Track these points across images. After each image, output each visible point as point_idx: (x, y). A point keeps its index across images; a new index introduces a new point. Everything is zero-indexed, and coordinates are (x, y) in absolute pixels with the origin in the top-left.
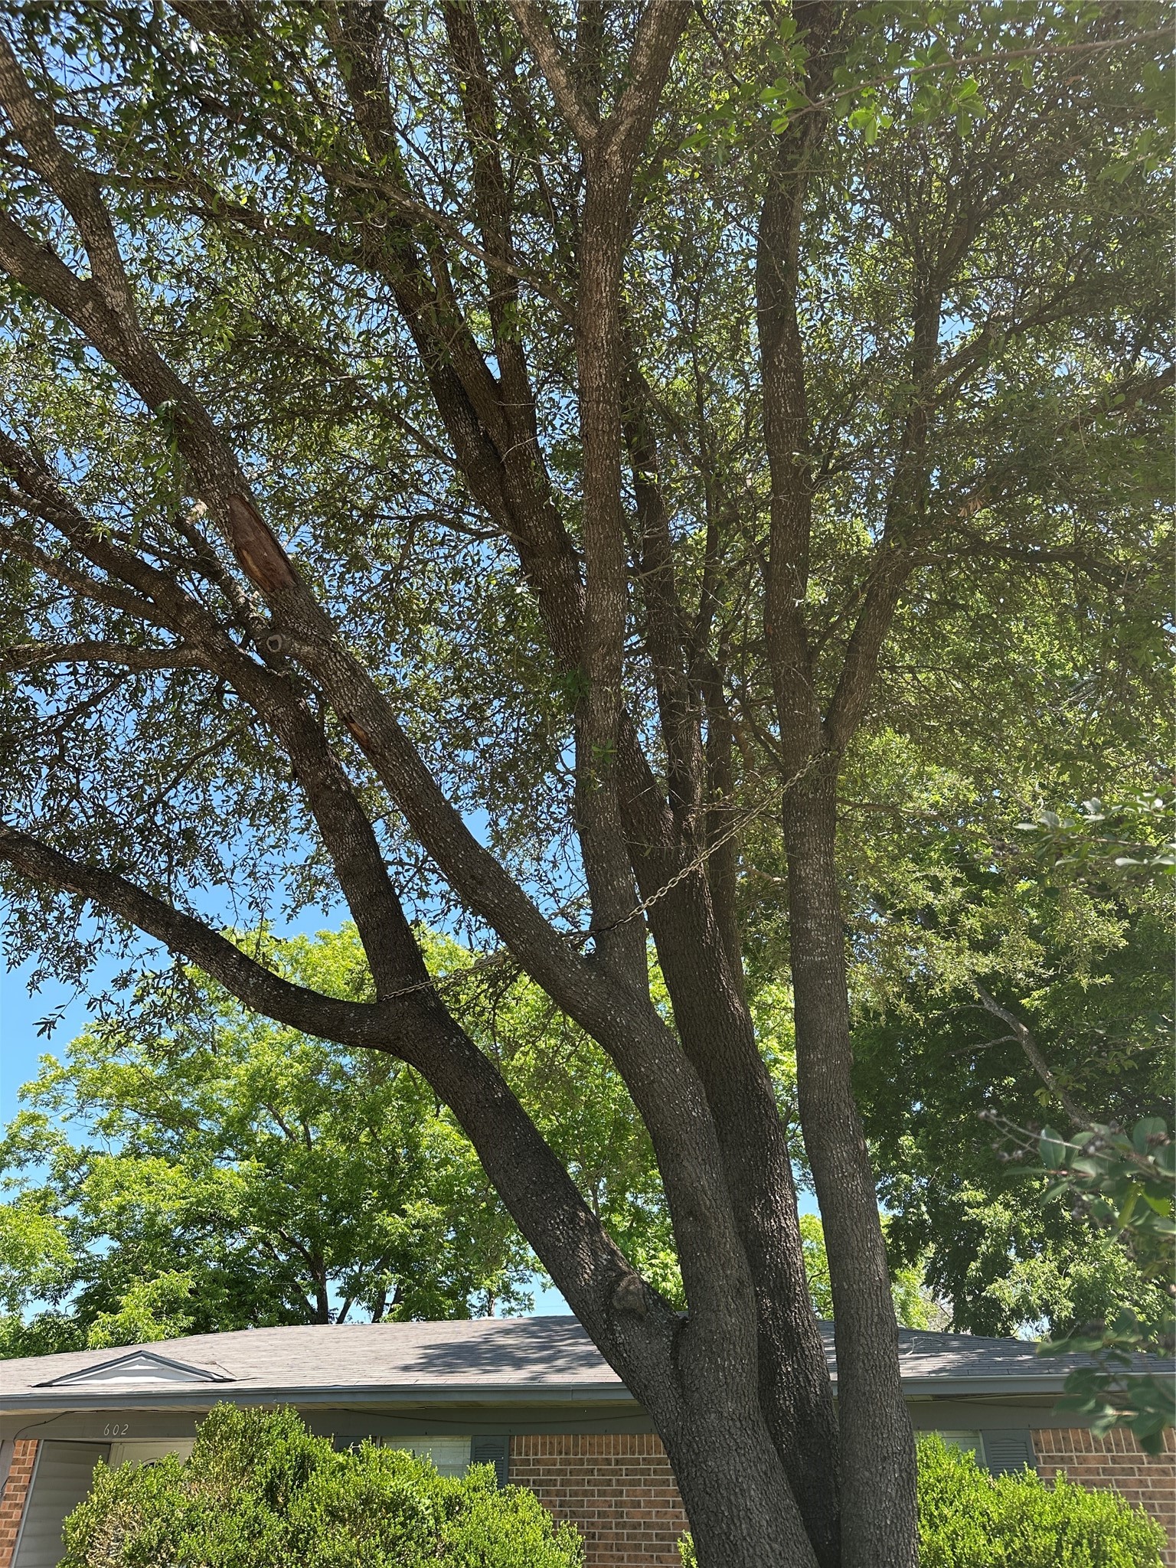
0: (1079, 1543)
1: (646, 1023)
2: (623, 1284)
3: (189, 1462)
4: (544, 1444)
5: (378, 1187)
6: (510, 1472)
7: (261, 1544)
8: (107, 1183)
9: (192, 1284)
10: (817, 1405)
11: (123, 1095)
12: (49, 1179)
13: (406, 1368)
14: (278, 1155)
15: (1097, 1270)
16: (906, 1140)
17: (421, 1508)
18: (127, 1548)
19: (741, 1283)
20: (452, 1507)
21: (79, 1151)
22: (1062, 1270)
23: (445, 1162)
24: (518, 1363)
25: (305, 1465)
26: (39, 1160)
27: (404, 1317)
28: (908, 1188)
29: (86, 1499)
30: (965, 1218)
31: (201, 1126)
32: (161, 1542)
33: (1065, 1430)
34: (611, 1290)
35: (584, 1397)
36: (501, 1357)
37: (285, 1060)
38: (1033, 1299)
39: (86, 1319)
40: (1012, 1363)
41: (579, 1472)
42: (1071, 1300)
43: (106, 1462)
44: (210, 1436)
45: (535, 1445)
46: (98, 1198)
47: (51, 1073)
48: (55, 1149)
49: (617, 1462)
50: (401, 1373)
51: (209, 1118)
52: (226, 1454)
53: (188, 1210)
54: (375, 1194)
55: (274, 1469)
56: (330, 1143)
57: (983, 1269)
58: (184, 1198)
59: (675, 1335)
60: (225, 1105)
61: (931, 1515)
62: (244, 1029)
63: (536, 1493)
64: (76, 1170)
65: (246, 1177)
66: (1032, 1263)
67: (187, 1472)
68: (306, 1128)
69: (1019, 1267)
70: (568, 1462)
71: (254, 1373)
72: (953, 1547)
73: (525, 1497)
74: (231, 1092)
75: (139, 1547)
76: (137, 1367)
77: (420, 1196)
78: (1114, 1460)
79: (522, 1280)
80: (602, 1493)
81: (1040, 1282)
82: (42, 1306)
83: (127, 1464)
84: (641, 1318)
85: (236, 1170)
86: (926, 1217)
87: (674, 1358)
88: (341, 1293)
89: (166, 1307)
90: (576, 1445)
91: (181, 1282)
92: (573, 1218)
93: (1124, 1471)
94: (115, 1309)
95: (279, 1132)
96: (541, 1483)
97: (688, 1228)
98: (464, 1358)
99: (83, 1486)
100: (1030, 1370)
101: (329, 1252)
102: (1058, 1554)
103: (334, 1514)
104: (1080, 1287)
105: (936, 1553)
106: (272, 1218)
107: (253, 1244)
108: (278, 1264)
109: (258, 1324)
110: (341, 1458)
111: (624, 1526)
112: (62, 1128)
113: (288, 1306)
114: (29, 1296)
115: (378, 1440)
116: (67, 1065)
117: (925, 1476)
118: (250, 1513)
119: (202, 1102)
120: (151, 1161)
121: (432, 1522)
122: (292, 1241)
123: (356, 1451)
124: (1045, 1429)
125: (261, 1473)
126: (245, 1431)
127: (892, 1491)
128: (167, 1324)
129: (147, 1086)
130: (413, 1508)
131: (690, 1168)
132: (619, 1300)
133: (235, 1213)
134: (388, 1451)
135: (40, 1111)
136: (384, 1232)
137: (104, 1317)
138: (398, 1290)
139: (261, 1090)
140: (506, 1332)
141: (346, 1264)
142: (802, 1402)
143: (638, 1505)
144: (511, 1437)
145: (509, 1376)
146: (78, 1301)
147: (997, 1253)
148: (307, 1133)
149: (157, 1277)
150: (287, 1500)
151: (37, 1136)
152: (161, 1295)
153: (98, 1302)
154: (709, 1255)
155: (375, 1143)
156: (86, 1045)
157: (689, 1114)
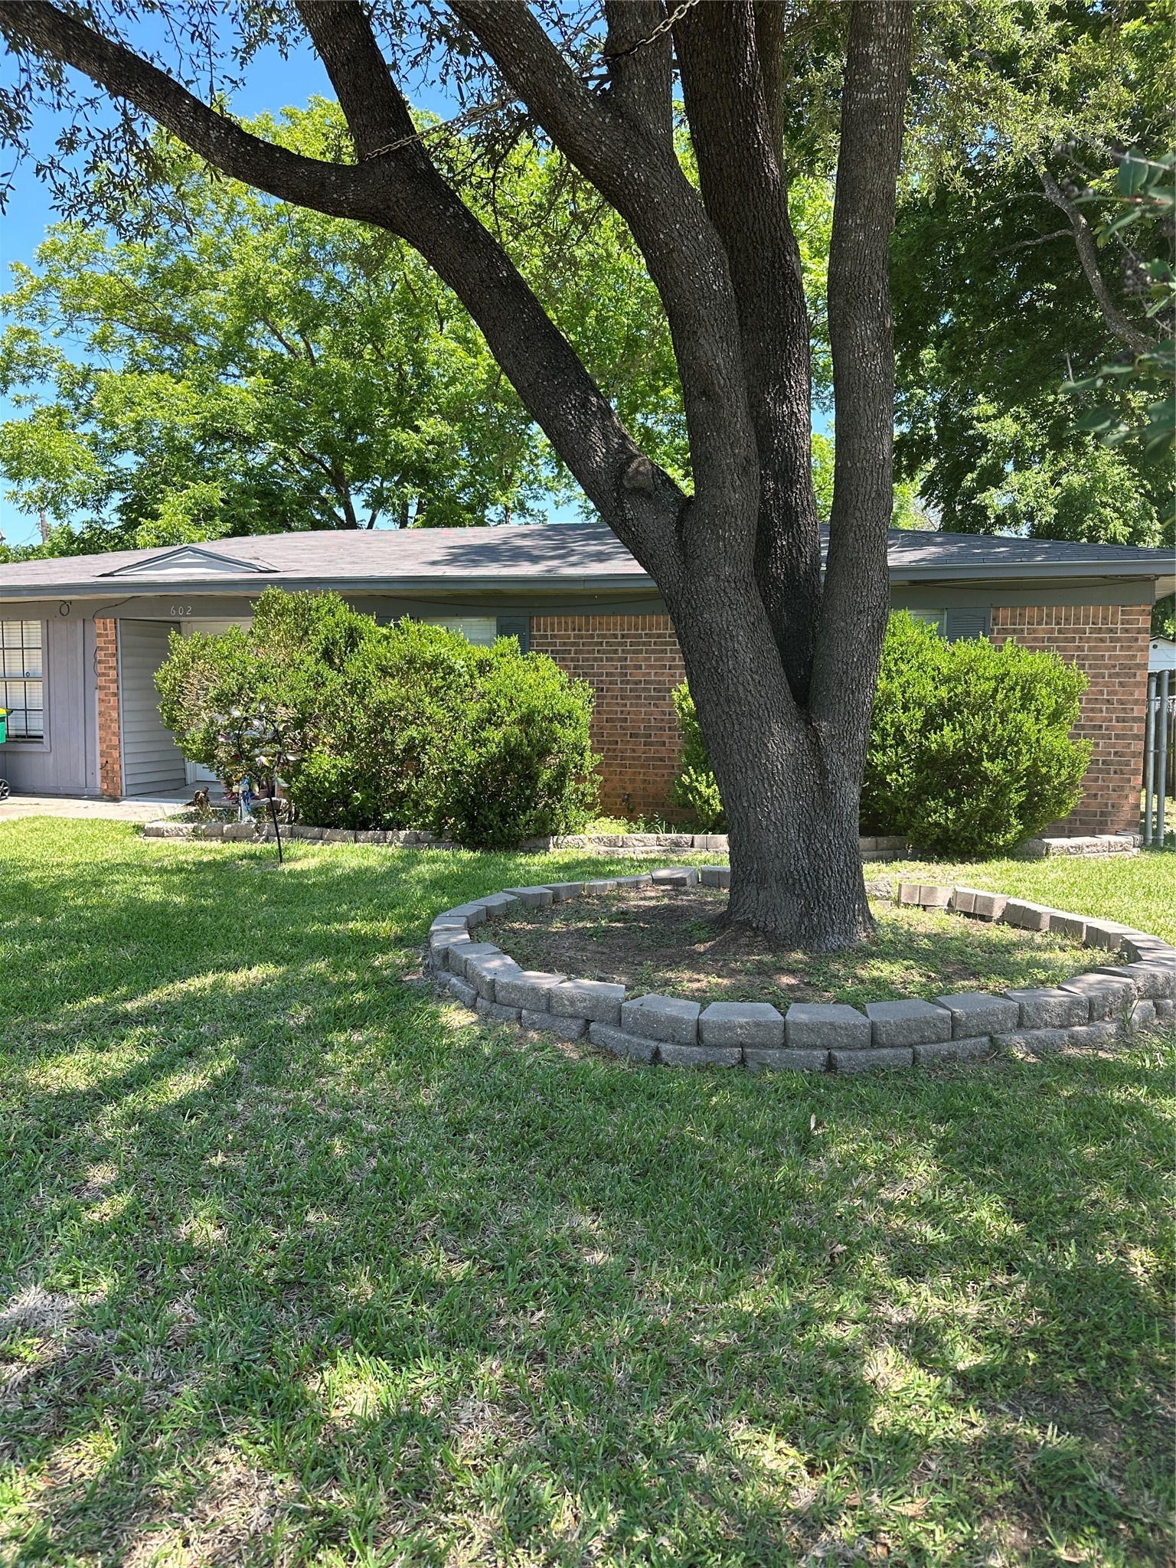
0: (1013, 689)
1: (668, 179)
2: (634, 465)
3: (251, 633)
4: (559, 623)
5: (390, 403)
6: (531, 644)
7: (326, 691)
8: (117, 398)
9: (222, 494)
10: (805, 572)
11: (110, 307)
12: (58, 396)
13: (434, 563)
14: (283, 372)
15: (1088, 481)
16: (927, 354)
17: (457, 667)
18: (213, 693)
19: (748, 461)
20: (483, 667)
21: (80, 368)
22: (1054, 481)
23: (453, 381)
24: (535, 559)
25: (353, 637)
26: (43, 377)
27: (428, 524)
28: (920, 403)
29: (167, 659)
30: (971, 432)
31: (199, 342)
32: (241, 689)
33: (1023, 608)
34: (622, 471)
35: (594, 585)
36: (518, 555)
37: (273, 266)
38: (1021, 507)
39: (131, 525)
40: (989, 554)
41: (590, 644)
42: (1056, 507)
43: (179, 632)
44: (266, 614)
45: (552, 624)
46: (112, 414)
47: (27, 286)
48: (55, 366)
49: (623, 636)
50: (429, 567)
51: (205, 333)
52: (283, 627)
53: (204, 425)
54: (387, 412)
55: (327, 638)
56: (334, 361)
57: (978, 480)
58: (197, 413)
59: (681, 512)
60: (219, 320)
61: (890, 670)
62: (221, 232)
63: (554, 659)
64: (83, 387)
65: (255, 393)
66: (1027, 473)
67: (251, 641)
68: (307, 345)
69: (1014, 479)
70: (581, 637)
71: (295, 566)
72: (904, 692)
73: (545, 662)
74: (223, 307)
75: (222, 693)
76: (187, 560)
77: (431, 413)
78: (1060, 631)
79: (536, 498)
80: (608, 660)
81: (1030, 491)
82: (85, 515)
83: (196, 634)
84: (649, 496)
85: (243, 387)
86: (933, 431)
87: (679, 531)
88: (367, 505)
89: (204, 515)
90: (587, 623)
91: (214, 493)
92: (585, 403)
93: (1066, 640)
94: (155, 516)
95: (280, 349)
96: (558, 652)
97: (700, 408)
98: (486, 556)
99: (163, 652)
100: (1004, 559)
101: (348, 469)
102: (993, 697)
103: (385, 671)
104: (1068, 495)
105: (888, 696)
106: (289, 434)
107: (273, 461)
108: (302, 479)
109: (290, 529)
110: (384, 631)
111: (628, 682)
112: (58, 344)
113: (318, 517)
114: (72, 506)
115: (416, 618)
116: (41, 273)
117: (890, 641)
118: (313, 669)
119: (195, 314)
120: (155, 377)
121: (467, 677)
122: (311, 457)
123: (397, 625)
124: (1004, 608)
125: (316, 641)
126: (296, 609)
128: (206, 528)
129: (132, 298)
130: (450, 667)
131: (707, 346)
132: (629, 480)
133: (250, 428)
134: (424, 627)
135: (27, 325)
136: (400, 449)
137: (146, 523)
138: (420, 503)
139: (254, 300)
140: (524, 536)
141: (366, 479)
142: (792, 571)
143: (640, 667)
144: (531, 618)
145: (526, 569)
146: (120, 509)
147: (995, 465)
148: (309, 350)
149: (187, 487)
150: (342, 661)
151: (31, 352)
152: (195, 504)
153: (137, 511)
154: (719, 434)
155: (379, 358)
156: (55, 251)
157: (710, 287)
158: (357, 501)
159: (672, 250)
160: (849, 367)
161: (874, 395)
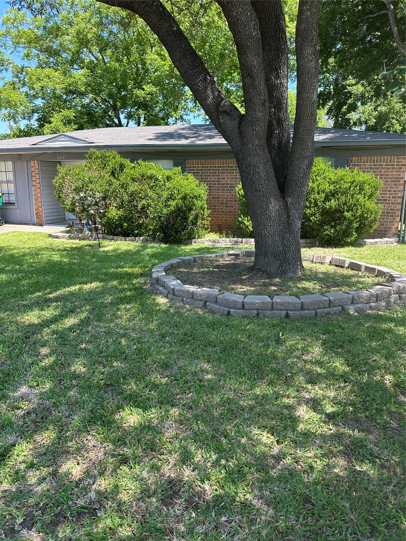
0: (356, 186)
2: (223, 102)
3: (86, 165)
4: (196, 162)
5: (134, 79)
6: (185, 170)
7: (113, 187)
8: (34, 78)
9: (74, 114)
10: (285, 143)
11: (30, 42)
12: (13, 77)
13: (150, 139)
14: (94, 67)
15: (388, 109)
16: (331, 60)
17: (159, 178)
18: (73, 188)
19: (265, 101)
20: (169, 178)
21: (20, 66)
22: (375, 109)
23: (156, 71)
24: (187, 138)
25: (122, 167)
26: (7, 70)
27: (148, 125)
28: (328, 79)
29: (57, 175)
30: (346, 90)
31: (63, 56)
32: (83, 186)
33: (361, 157)
34: (218, 104)
35: (208, 148)
36: (180, 136)
37: (89, 26)
38: (363, 119)
39: (42, 126)
40: (350, 137)
41: (207, 170)
42: (375, 119)
43: (61, 165)
44: (91, 158)
45: (193, 162)
46: (32, 84)
48: (11, 65)
49: (218, 167)
50: (149, 141)
51: (65, 53)
52: (97, 163)
53: (66, 88)
54: (132, 83)
55: (112, 167)
56: (112, 63)
57: (348, 109)
58: (63, 84)
59: (240, 120)
60: (70, 47)
61: (313, 179)
62: (69, 13)
63: (194, 175)
64: (21, 74)
65: (84, 75)
66: (366, 106)
67: (86, 168)
68: (103, 57)
69: (361, 108)
70: (203, 167)
71: (101, 141)
72: (318, 187)
73: (190, 176)
74: (71, 42)
75: (77, 187)
76: (62, 139)
77: (148, 83)
78: (374, 165)
79: (187, 115)
80: (213, 176)
81: (366, 113)
82: (25, 122)
83: (67, 166)
84: (229, 114)
85: (80, 73)
86: (332, 90)
87: (239, 127)
88: (125, 118)
89: (67, 122)
90: (206, 162)
91: (71, 114)
92: (205, 79)
93: (376, 168)
94: (50, 123)
95: (93, 58)
96: (195, 173)
97: (248, 81)
98: (169, 137)
99: (55, 173)
100: (356, 139)
101: (119, 104)
102: (349, 189)
103: (133, 180)
104: (380, 115)
105: (313, 189)
106: (97, 91)
107: (91, 102)
108: (102, 108)
109: (98, 127)
110: (133, 165)
111: (220, 184)
112: (11, 57)
113: (108, 122)
114: (20, 119)
115: (144, 160)
116: (3, 29)
117: (314, 169)
118: (108, 179)
119: (61, 45)
120: (48, 69)
121: (163, 182)
122: (105, 100)
123: (137, 163)
124: (355, 157)
125: (109, 169)
126: (101, 157)
127: (304, 167)
128: (68, 127)
129: (38, 39)
130: (157, 178)
131: (250, 57)
132: (221, 108)
133: (83, 89)
134: (147, 163)
136: (137, 97)
137: (47, 125)
138: (145, 117)
139: (83, 39)
140: (183, 129)
141: (125, 108)
142: (280, 142)
143: (224, 178)
144: (185, 160)
145: (184, 142)
146: (37, 120)
147: (354, 103)
148: (103, 59)
149: (61, 112)
150: (118, 176)
152: (64, 118)
153: (44, 121)
154: (254, 91)
155: (129, 62)
156: (8, 20)
157: (252, 34)
158: (122, 116)
159: (238, 19)
160: (303, 65)
161: (311, 76)
